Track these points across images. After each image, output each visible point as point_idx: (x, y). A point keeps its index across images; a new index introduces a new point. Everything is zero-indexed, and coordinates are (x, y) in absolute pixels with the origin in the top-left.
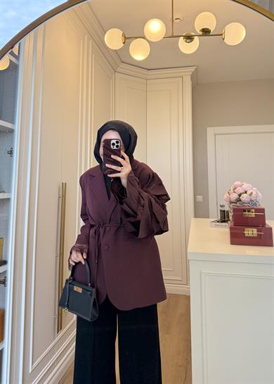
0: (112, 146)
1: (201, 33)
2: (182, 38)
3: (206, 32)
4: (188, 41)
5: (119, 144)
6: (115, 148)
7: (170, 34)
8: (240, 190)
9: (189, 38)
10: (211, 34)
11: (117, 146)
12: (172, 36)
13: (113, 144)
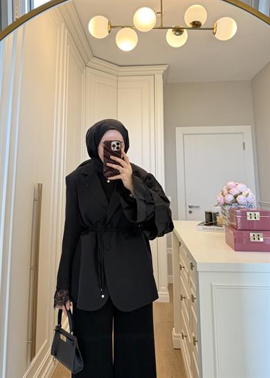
0: (112, 148)
1: (191, 26)
2: (170, 30)
3: (196, 25)
4: (177, 33)
5: (119, 146)
6: (116, 149)
7: (160, 26)
8: (235, 192)
9: (178, 31)
10: (201, 27)
11: (118, 148)
12: (161, 28)
13: (114, 146)
